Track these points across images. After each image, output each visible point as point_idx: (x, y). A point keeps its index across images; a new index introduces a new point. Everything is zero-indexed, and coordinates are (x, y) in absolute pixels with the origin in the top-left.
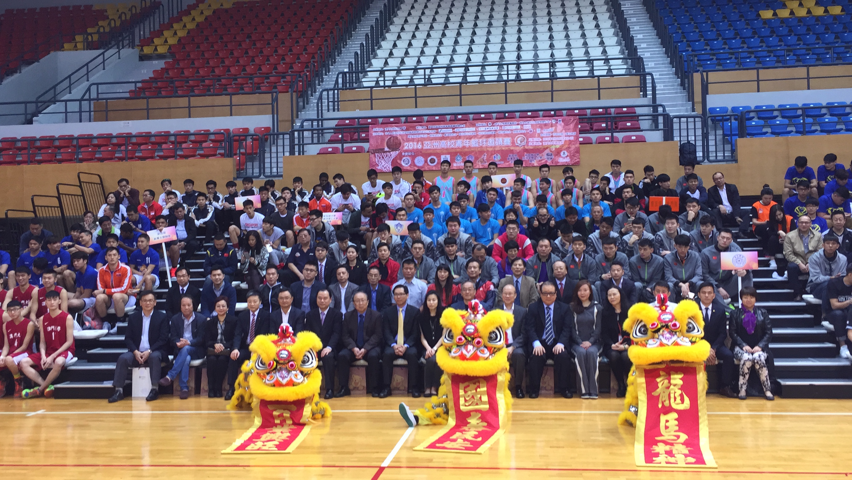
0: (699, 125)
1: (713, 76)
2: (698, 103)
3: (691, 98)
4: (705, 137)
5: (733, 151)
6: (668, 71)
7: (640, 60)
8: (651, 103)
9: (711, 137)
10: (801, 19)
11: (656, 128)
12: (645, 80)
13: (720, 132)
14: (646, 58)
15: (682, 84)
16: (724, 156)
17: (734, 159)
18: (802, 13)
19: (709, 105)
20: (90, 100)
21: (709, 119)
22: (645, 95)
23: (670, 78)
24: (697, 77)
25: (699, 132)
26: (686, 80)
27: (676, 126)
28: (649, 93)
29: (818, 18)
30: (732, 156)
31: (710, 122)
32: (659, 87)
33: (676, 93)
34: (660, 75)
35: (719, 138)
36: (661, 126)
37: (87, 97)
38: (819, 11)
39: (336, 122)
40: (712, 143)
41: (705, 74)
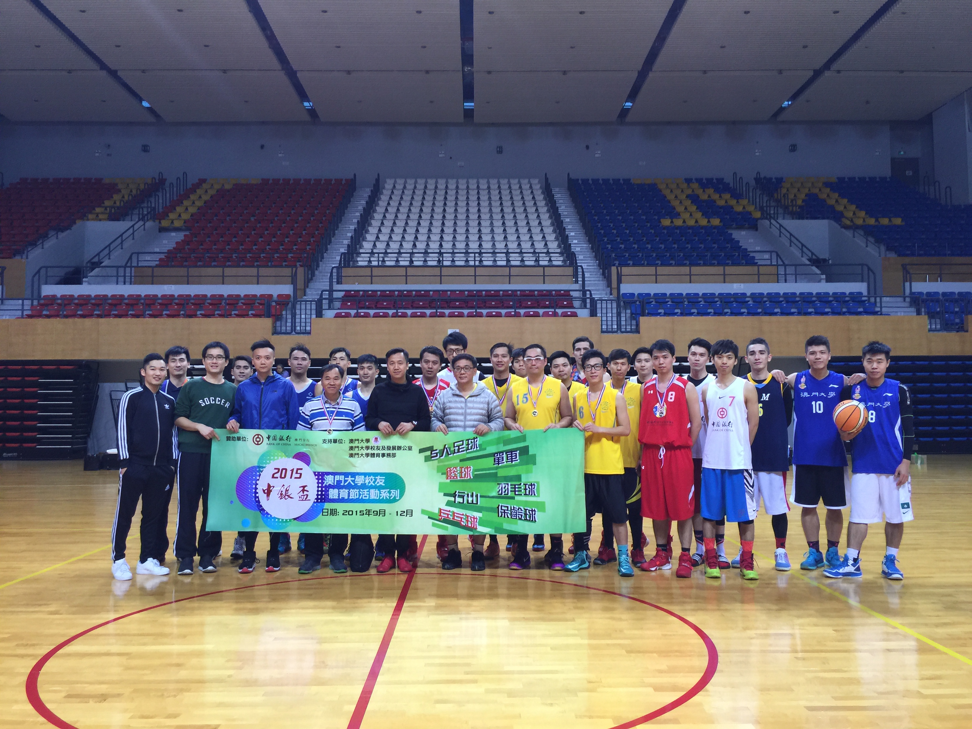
0: (615, 305)
1: (625, 270)
2: (615, 288)
3: (609, 285)
4: (619, 315)
5: (638, 325)
6: (594, 263)
7: (573, 254)
8: (581, 289)
9: (623, 315)
10: (690, 228)
11: (585, 307)
12: (577, 270)
13: (629, 311)
14: (577, 251)
15: (603, 274)
16: (631, 329)
17: (637, 331)
18: (691, 223)
19: (622, 291)
20: (131, 267)
21: (622, 302)
22: (577, 282)
23: (594, 269)
24: (614, 269)
25: (615, 311)
26: (606, 271)
27: (599, 306)
28: (580, 279)
29: (703, 228)
30: (636, 329)
31: (622, 303)
32: (587, 275)
33: (599, 281)
34: (587, 266)
35: (628, 315)
36: (588, 306)
37: (129, 265)
39: (343, 293)
40: (623, 319)
41: (619, 268)
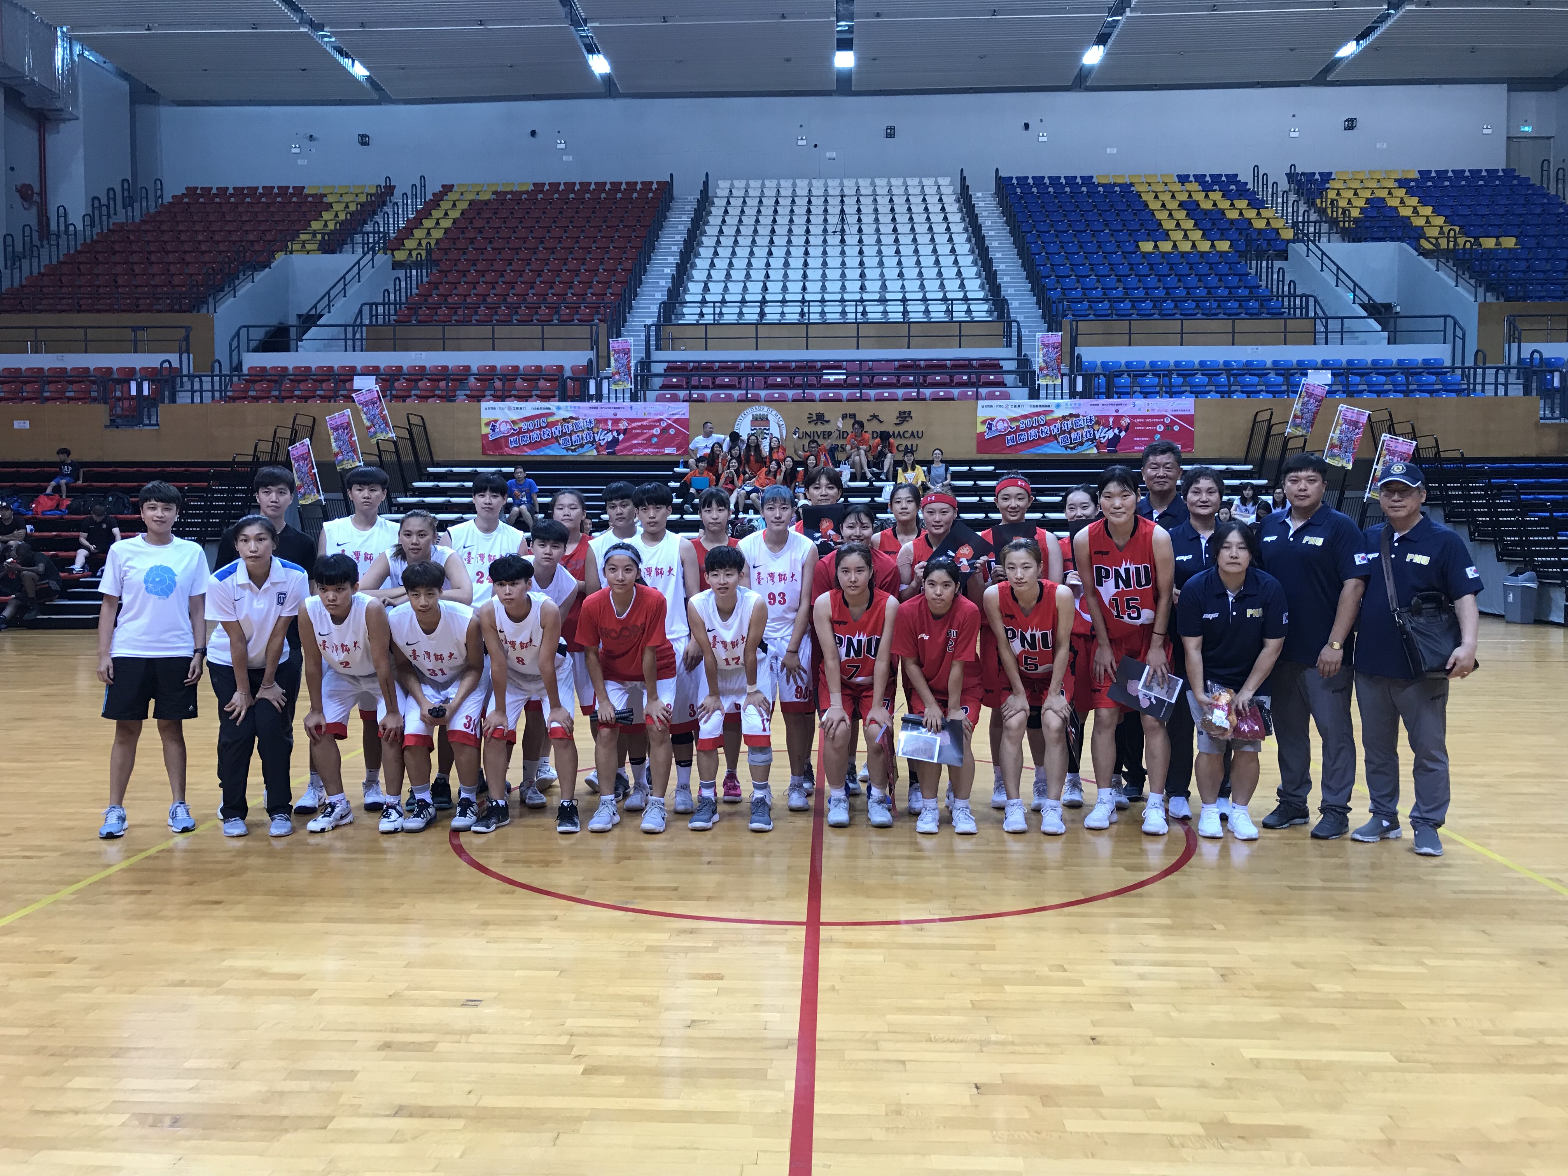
1: (1083, 326)
2: (1066, 355)
7: (1005, 301)
8: (1015, 356)
10: (1184, 254)
12: (1010, 327)
18: (1186, 247)
22: (1009, 345)
23: (1036, 322)
24: (1065, 325)
28: (1014, 340)
29: (1203, 254)
32: (1024, 333)
36: (1026, 382)
38: (1205, 246)
39: (665, 365)
41: (1074, 323)
